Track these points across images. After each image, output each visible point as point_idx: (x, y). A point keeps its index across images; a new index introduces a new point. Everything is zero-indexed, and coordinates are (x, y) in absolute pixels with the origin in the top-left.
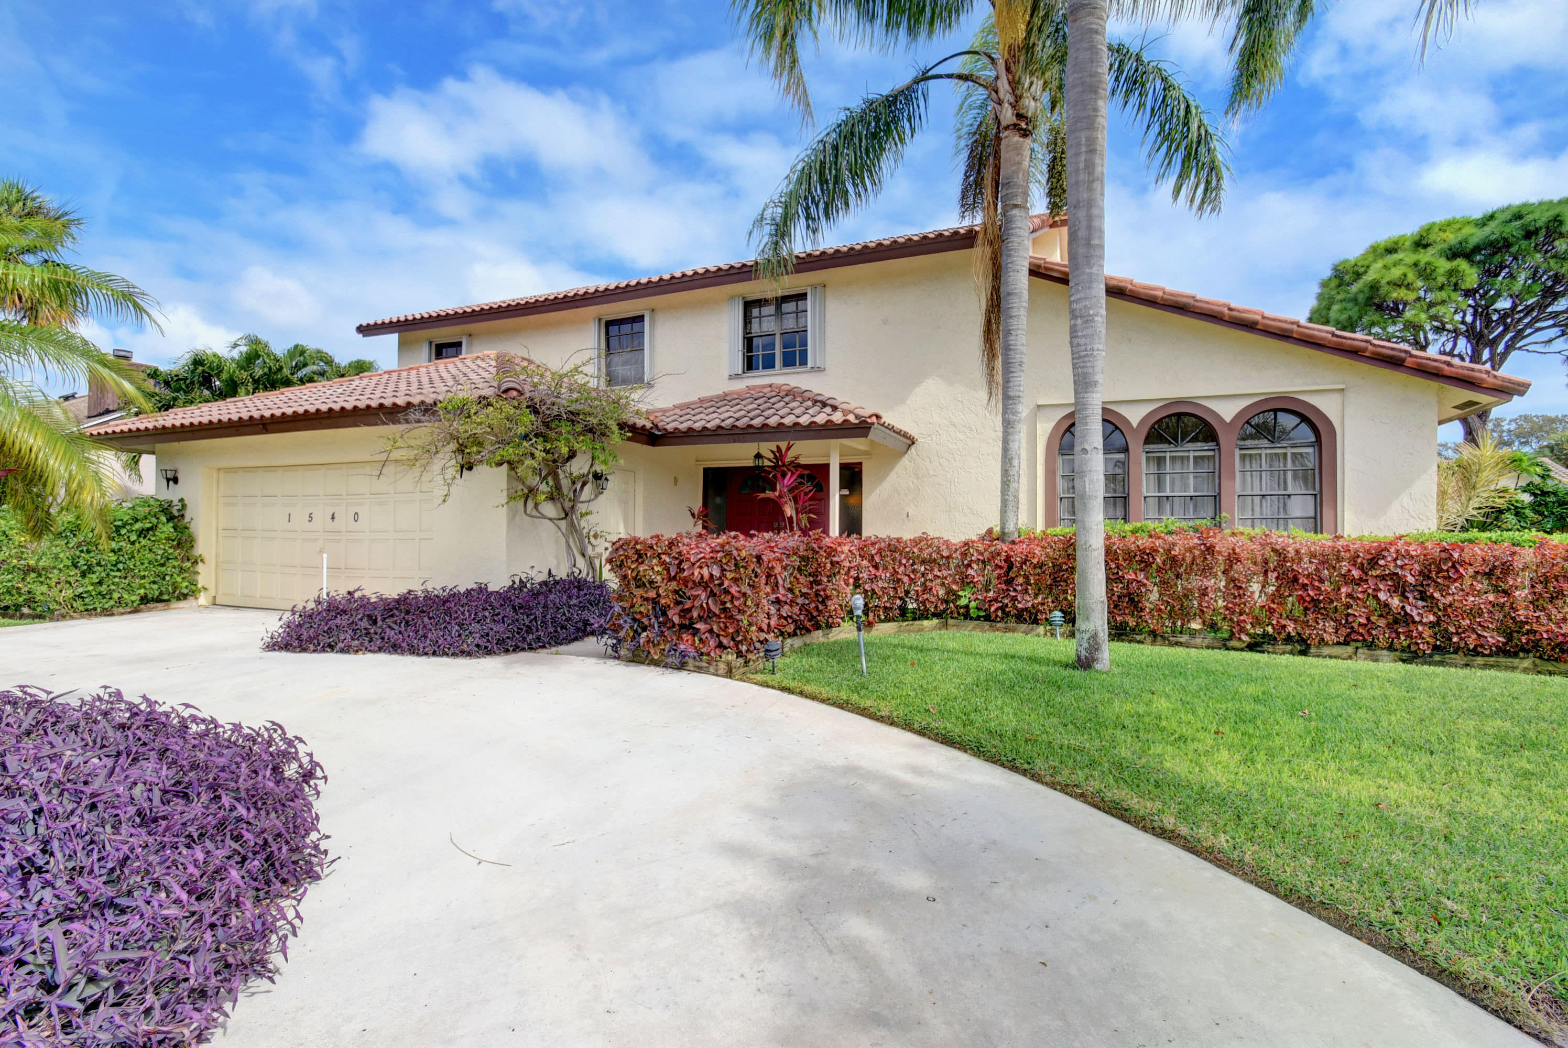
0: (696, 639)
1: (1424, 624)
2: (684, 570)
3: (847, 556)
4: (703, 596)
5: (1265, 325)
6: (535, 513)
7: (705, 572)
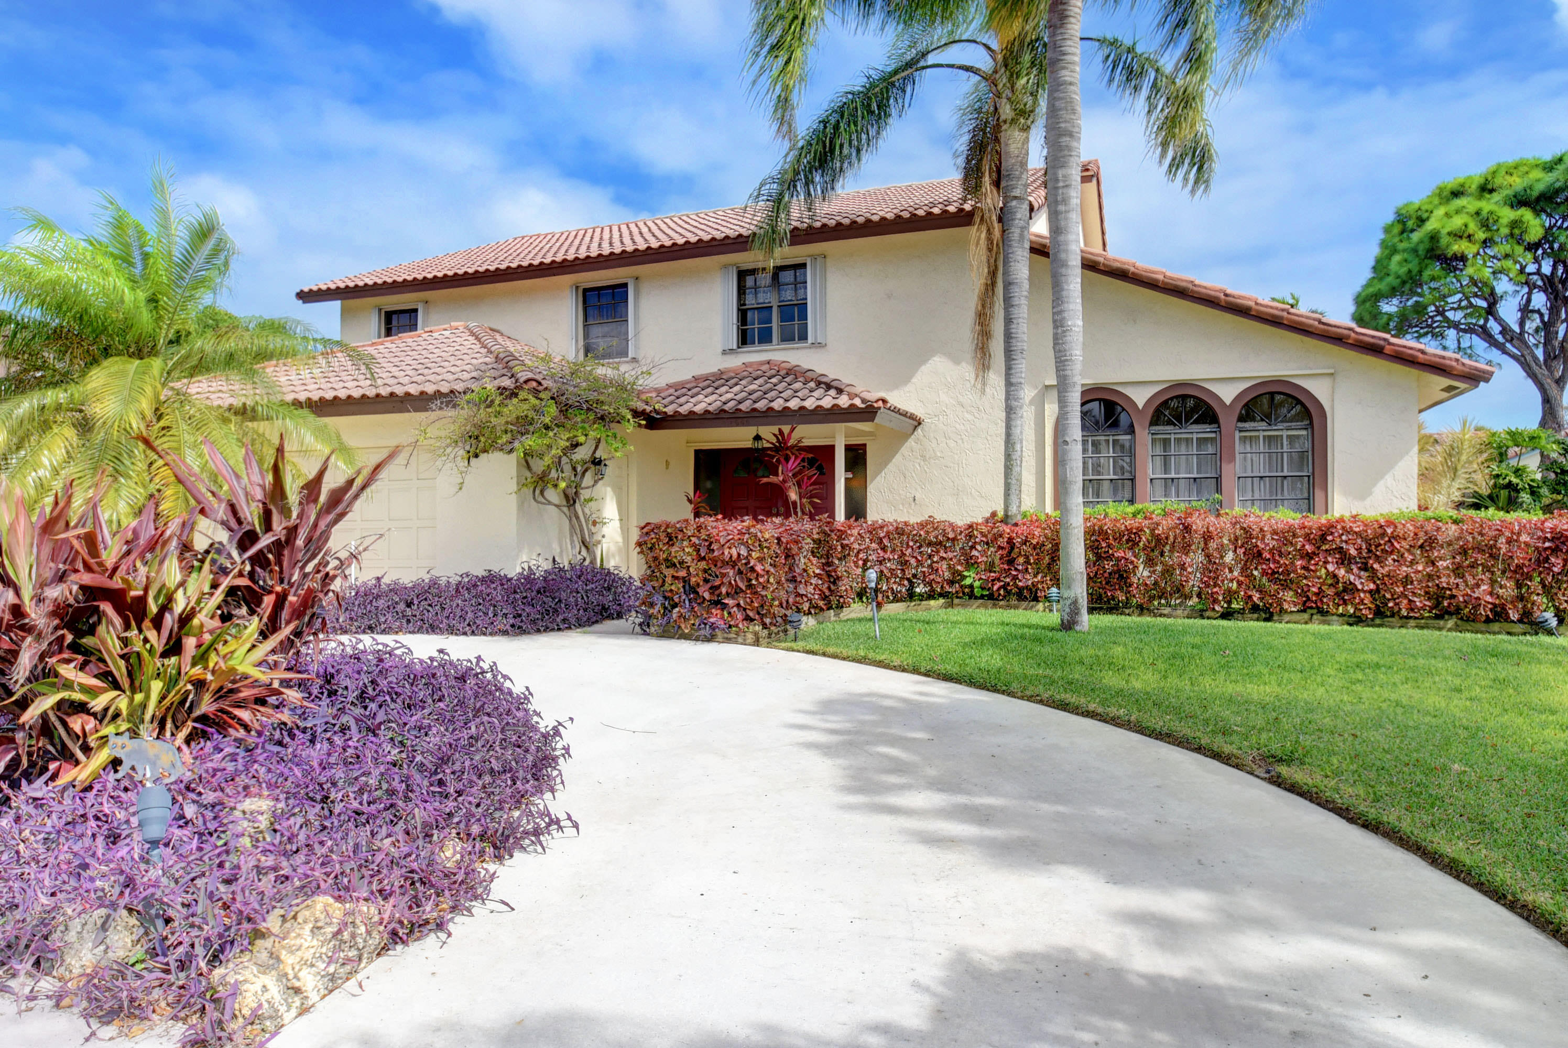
0: (725, 613)
1: (1365, 592)
2: (713, 551)
3: (856, 539)
4: (731, 573)
5: (1257, 311)
6: (541, 499)
7: (734, 552)
